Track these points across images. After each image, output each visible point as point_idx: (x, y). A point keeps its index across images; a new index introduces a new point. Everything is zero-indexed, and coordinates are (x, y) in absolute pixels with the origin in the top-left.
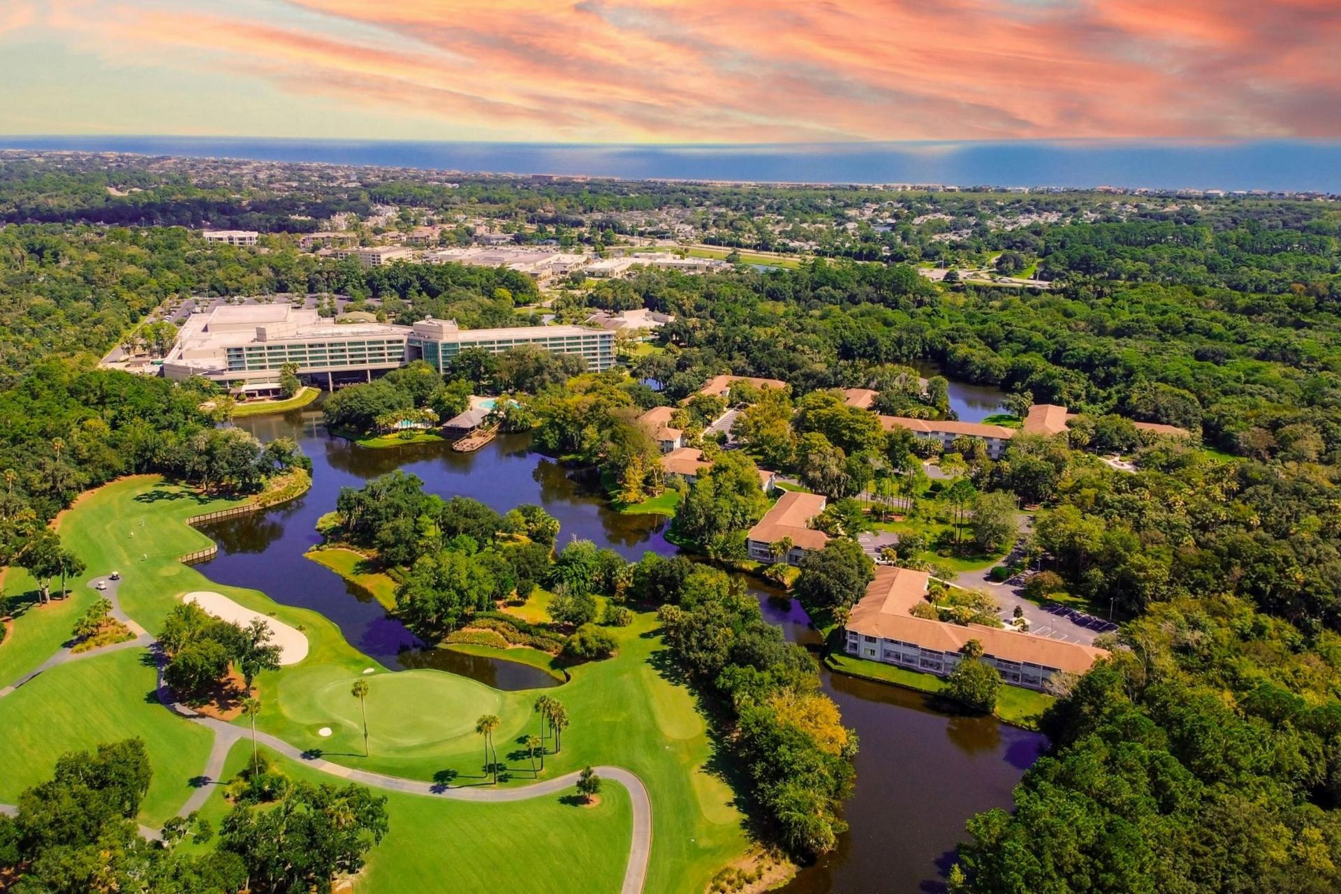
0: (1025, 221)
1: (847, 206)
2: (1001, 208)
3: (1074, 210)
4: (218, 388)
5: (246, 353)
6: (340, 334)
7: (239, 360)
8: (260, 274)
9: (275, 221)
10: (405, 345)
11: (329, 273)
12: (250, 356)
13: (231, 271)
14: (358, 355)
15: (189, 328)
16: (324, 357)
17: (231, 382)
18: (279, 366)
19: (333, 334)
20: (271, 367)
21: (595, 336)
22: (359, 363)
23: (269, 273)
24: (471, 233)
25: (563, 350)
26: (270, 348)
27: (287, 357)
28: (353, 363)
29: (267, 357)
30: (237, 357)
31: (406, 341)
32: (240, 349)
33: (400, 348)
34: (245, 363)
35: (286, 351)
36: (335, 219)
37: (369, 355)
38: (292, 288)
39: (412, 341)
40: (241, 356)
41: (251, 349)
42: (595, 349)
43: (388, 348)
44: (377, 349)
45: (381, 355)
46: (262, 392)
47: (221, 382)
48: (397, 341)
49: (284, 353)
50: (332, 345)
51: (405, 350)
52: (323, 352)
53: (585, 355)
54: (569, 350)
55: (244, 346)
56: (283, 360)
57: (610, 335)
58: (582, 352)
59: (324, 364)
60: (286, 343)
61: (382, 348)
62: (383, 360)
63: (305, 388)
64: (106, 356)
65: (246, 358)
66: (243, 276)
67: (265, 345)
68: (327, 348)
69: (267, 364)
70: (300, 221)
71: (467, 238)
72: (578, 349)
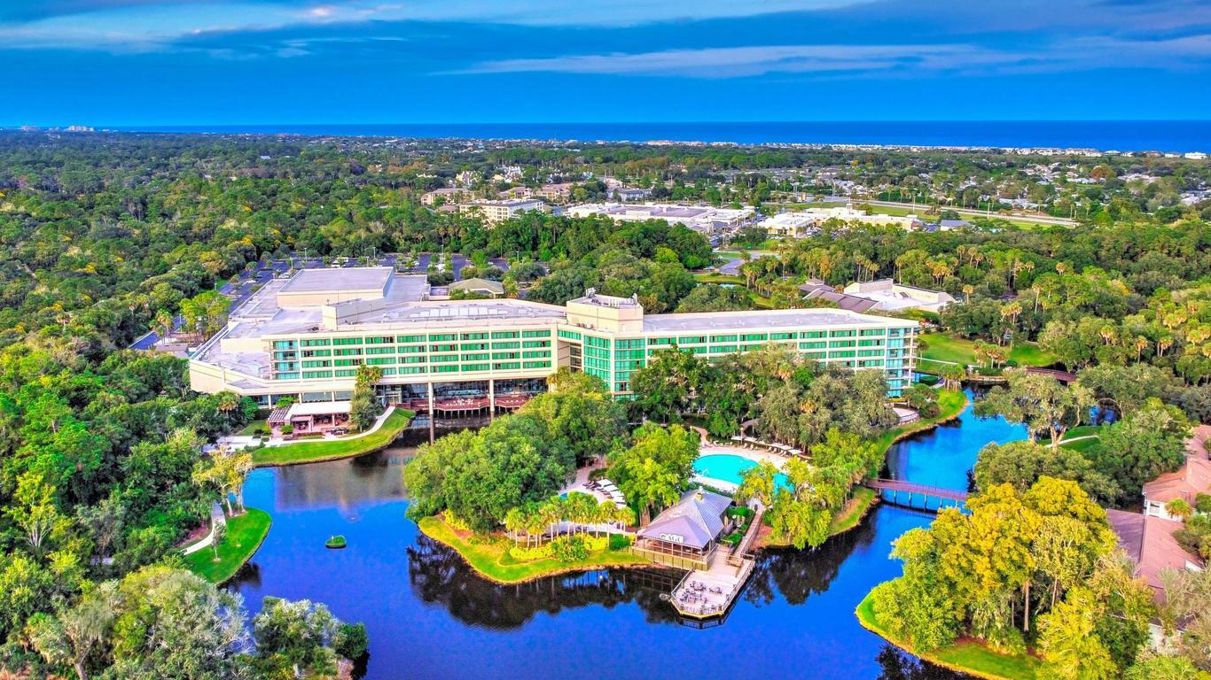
1: (1010, 165)
4: (249, 409)
5: (299, 348)
6: (449, 318)
7: (290, 359)
8: (368, 229)
9: (400, 180)
10: (553, 339)
11: (446, 229)
12: (308, 354)
13: (336, 227)
14: (476, 357)
15: (256, 300)
16: (422, 359)
17: (276, 398)
18: (351, 373)
19: (439, 319)
20: (338, 374)
21: (880, 331)
22: (476, 368)
23: (378, 227)
24: (603, 188)
25: (823, 355)
26: (338, 341)
27: (364, 356)
28: (467, 368)
29: (333, 358)
30: (285, 355)
31: (554, 333)
32: (291, 343)
33: (544, 344)
34: (299, 367)
35: (364, 346)
36: (460, 177)
37: (495, 356)
38: (403, 247)
39: (565, 333)
40: (292, 354)
41: (308, 343)
42: (878, 352)
43: (525, 344)
44: (506, 345)
45: (512, 355)
46: (318, 419)
47: (257, 399)
48: (538, 333)
49: (359, 351)
50: (434, 337)
51: (554, 348)
52: (422, 349)
53: (862, 364)
54: (833, 354)
55: (297, 336)
56: (355, 362)
57: (906, 330)
58: (857, 359)
59: (422, 370)
60: (364, 335)
61: (517, 345)
62: (517, 365)
63: (391, 409)
64: (138, 339)
65: (300, 358)
66: (349, 233)
67: (331, 336)
68: (428, 343)
69: (333, 368)
70: (426, 180)
71: (597, 192)
72: (851, 354)
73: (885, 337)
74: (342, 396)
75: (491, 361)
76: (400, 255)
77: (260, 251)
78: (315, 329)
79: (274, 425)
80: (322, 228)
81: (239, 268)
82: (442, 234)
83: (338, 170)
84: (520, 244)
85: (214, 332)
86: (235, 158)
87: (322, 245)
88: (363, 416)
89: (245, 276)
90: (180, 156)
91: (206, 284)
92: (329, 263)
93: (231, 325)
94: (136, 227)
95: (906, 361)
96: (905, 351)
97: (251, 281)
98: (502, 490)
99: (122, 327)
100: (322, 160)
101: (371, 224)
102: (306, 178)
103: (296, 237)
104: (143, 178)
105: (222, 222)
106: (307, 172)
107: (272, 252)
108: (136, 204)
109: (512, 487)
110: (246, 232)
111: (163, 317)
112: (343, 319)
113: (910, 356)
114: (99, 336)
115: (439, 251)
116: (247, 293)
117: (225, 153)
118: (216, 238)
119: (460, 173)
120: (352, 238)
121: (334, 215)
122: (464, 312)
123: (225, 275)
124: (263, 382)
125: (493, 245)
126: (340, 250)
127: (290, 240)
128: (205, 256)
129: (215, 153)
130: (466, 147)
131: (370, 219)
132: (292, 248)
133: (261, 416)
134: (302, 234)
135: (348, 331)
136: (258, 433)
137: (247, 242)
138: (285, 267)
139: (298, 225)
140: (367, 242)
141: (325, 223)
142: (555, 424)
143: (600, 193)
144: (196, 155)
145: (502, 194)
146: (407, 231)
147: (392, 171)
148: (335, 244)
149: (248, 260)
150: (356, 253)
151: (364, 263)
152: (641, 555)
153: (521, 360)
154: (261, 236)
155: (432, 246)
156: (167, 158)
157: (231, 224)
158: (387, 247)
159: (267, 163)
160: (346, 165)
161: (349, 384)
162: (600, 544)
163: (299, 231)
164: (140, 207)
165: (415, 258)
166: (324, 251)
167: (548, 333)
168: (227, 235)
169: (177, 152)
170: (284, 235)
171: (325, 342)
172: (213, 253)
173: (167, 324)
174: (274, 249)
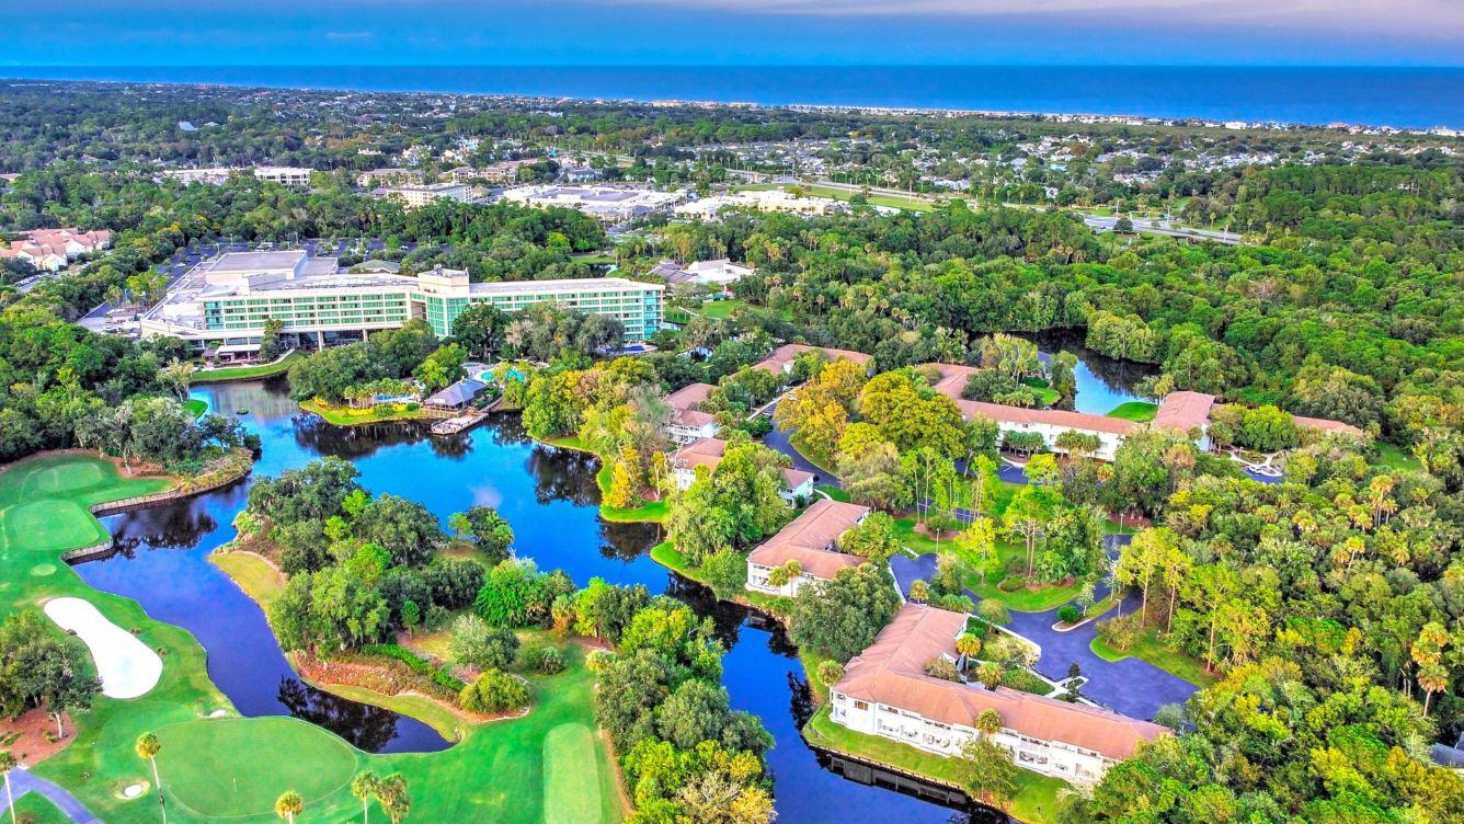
0: (1231, 161)
1: (1022, 138)
2: (1209, 145)
3: (1294, 150)
4: (190, 349)
5: (223, 307)
6: (334, 286)
7: (216, 315)
8: (292, 216)
9: (339, 157)
10: (408, 300)
11: (367, 215)
12: (230, 311)
13: (260, 213)
14: (352, 313)
15: (187, 278)
16: (312, 315)
17: (207, 341)
18: (261, 325)
19: (326, 287)
20: (252, 325)
21: (637, 293)
22: (352, 321)
23: (302, 215)
24: (554, 168)
25: (597, 309)
26: (251, 302)
27: (270, 313)
28: (347, 321)
29: (247, 314)
30: (213, 312)
31: (408, 296)
32: (217, 304)
33: (401, 304)
34: (223, 320)
35: (269, 305)
36: (406, 154)
37: (365, 312)
38: (325, 233)
39: (415, 296)
40: (218, 312)
41: (229, 303)
42: (637, 307)
43: (387, 304)
44: (374, 305)
45: (378, 312)
46: (239, 355)
47: (195, 342)
48: (396, 296)
49: (266, 309)
50: (321, 299)
51: (408, 307)
52: (312, 307)
53: (626, 315)
54: (605, 309)
55: (222, 299)
56: (265, 317)
57: (658, 292)
58: (622, 312)
59: (313, 322)
60: (269, 297)
61: (381, 304)
62: (382, 319)
63: (292, 351)
64: (92, 310)
65: (223, 314)
66: (273, 219)
67: (246, 299)
68: (316, 303)
69: (248, 321)
70: (366, 157)
71: (548, 173)
72: (617, 308)
73: (641, 296)
74: (255, 340)
75: (363, 316)
76: (321, 240)
77: (187, 238)
78: (234, 294)
79: (207, 359)
80: (247, 214)
81: (170, 253)
82: (363, 220)
83: (271, 144)
84: (434, 230)
85: (156, 302)
86: (149, 127)
87: (247, 231)
88: (269, 351)
89: (175, 260)
90: (81, 123)
91: (141, 267)
92: (254, 248)
93: (170, 296)
94: (62, 215)
95: (658, 314)
96: (658, 306)
97: (182, 265)
98: (342, 376)
99: (81, 297)
100: (253, 130)
101: (295, 211)
102: (234, 155)
103: (222, 224)
104: (45, 154)
105: (148, 209)
106: (233, 148)
107: (199, 238)
108: (52, 189)
109: (348, 374)
110: (173, 219)
111: (114, 290)
112: (254, 287)
113: (662, 310)
114: (68, 304)
115: (359, 236)
116: (179, 273)
117: (136, 120)
118: (144, 226)
119: (407, 148)
120: (275, 224)
121: (260, 201)
122: (346, 282)
123: (156, 259)
124: (196, 331)
125: (410, 230)
126: (265, 235)
127: (216, 226)
128: (137, 242)
129: (124, 120)
130: (432, 108)
131: (294, 206)
132: (218, 234)
133: (197, 354)
134: (228, 221)
135: (257, 295)
136: (196, 364)
137: (175, 228)
138: (212, 252)
139: (224, 211)
140: (291, 228)
141: (250, 209)
142: (386, 346)
143: (548, 174)
144: (101, 123)
145: (443, 175)
146: (330, 217)
147: (333, 145)
148: (260, 229)
149: (177, 246)
150: (280, 238)
151: (286, 248)
152: (424, 413)
153: (385, 315)
154: (188, 223)
155: (352, 231)
156: (65, 125)
157: (157, 211)
158: (309, 232)
159: (189, 136)
160: (279, 138)
161: (260, 332)
162: (401, 408)
163: (224, 217)
164: (57, 192)
165: (335, 243)
166: (249, 236)
167: (403, 295)
168: (155, 221)
169: (75, 115)
170: (211, 221)
171: (241, 303)
172: (145, 239)
173: (117, 296)
174: (201, 235)
